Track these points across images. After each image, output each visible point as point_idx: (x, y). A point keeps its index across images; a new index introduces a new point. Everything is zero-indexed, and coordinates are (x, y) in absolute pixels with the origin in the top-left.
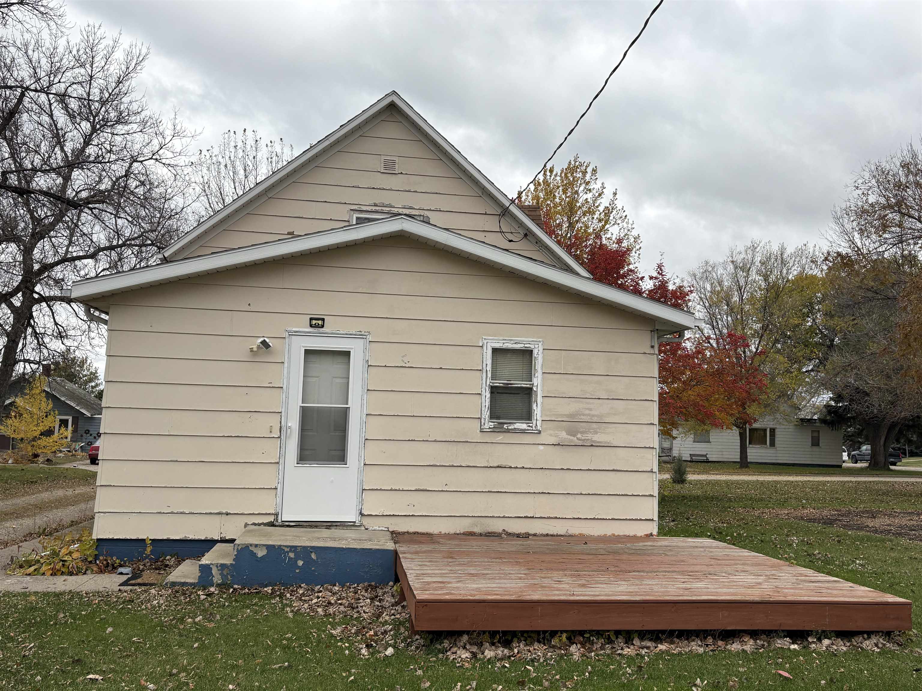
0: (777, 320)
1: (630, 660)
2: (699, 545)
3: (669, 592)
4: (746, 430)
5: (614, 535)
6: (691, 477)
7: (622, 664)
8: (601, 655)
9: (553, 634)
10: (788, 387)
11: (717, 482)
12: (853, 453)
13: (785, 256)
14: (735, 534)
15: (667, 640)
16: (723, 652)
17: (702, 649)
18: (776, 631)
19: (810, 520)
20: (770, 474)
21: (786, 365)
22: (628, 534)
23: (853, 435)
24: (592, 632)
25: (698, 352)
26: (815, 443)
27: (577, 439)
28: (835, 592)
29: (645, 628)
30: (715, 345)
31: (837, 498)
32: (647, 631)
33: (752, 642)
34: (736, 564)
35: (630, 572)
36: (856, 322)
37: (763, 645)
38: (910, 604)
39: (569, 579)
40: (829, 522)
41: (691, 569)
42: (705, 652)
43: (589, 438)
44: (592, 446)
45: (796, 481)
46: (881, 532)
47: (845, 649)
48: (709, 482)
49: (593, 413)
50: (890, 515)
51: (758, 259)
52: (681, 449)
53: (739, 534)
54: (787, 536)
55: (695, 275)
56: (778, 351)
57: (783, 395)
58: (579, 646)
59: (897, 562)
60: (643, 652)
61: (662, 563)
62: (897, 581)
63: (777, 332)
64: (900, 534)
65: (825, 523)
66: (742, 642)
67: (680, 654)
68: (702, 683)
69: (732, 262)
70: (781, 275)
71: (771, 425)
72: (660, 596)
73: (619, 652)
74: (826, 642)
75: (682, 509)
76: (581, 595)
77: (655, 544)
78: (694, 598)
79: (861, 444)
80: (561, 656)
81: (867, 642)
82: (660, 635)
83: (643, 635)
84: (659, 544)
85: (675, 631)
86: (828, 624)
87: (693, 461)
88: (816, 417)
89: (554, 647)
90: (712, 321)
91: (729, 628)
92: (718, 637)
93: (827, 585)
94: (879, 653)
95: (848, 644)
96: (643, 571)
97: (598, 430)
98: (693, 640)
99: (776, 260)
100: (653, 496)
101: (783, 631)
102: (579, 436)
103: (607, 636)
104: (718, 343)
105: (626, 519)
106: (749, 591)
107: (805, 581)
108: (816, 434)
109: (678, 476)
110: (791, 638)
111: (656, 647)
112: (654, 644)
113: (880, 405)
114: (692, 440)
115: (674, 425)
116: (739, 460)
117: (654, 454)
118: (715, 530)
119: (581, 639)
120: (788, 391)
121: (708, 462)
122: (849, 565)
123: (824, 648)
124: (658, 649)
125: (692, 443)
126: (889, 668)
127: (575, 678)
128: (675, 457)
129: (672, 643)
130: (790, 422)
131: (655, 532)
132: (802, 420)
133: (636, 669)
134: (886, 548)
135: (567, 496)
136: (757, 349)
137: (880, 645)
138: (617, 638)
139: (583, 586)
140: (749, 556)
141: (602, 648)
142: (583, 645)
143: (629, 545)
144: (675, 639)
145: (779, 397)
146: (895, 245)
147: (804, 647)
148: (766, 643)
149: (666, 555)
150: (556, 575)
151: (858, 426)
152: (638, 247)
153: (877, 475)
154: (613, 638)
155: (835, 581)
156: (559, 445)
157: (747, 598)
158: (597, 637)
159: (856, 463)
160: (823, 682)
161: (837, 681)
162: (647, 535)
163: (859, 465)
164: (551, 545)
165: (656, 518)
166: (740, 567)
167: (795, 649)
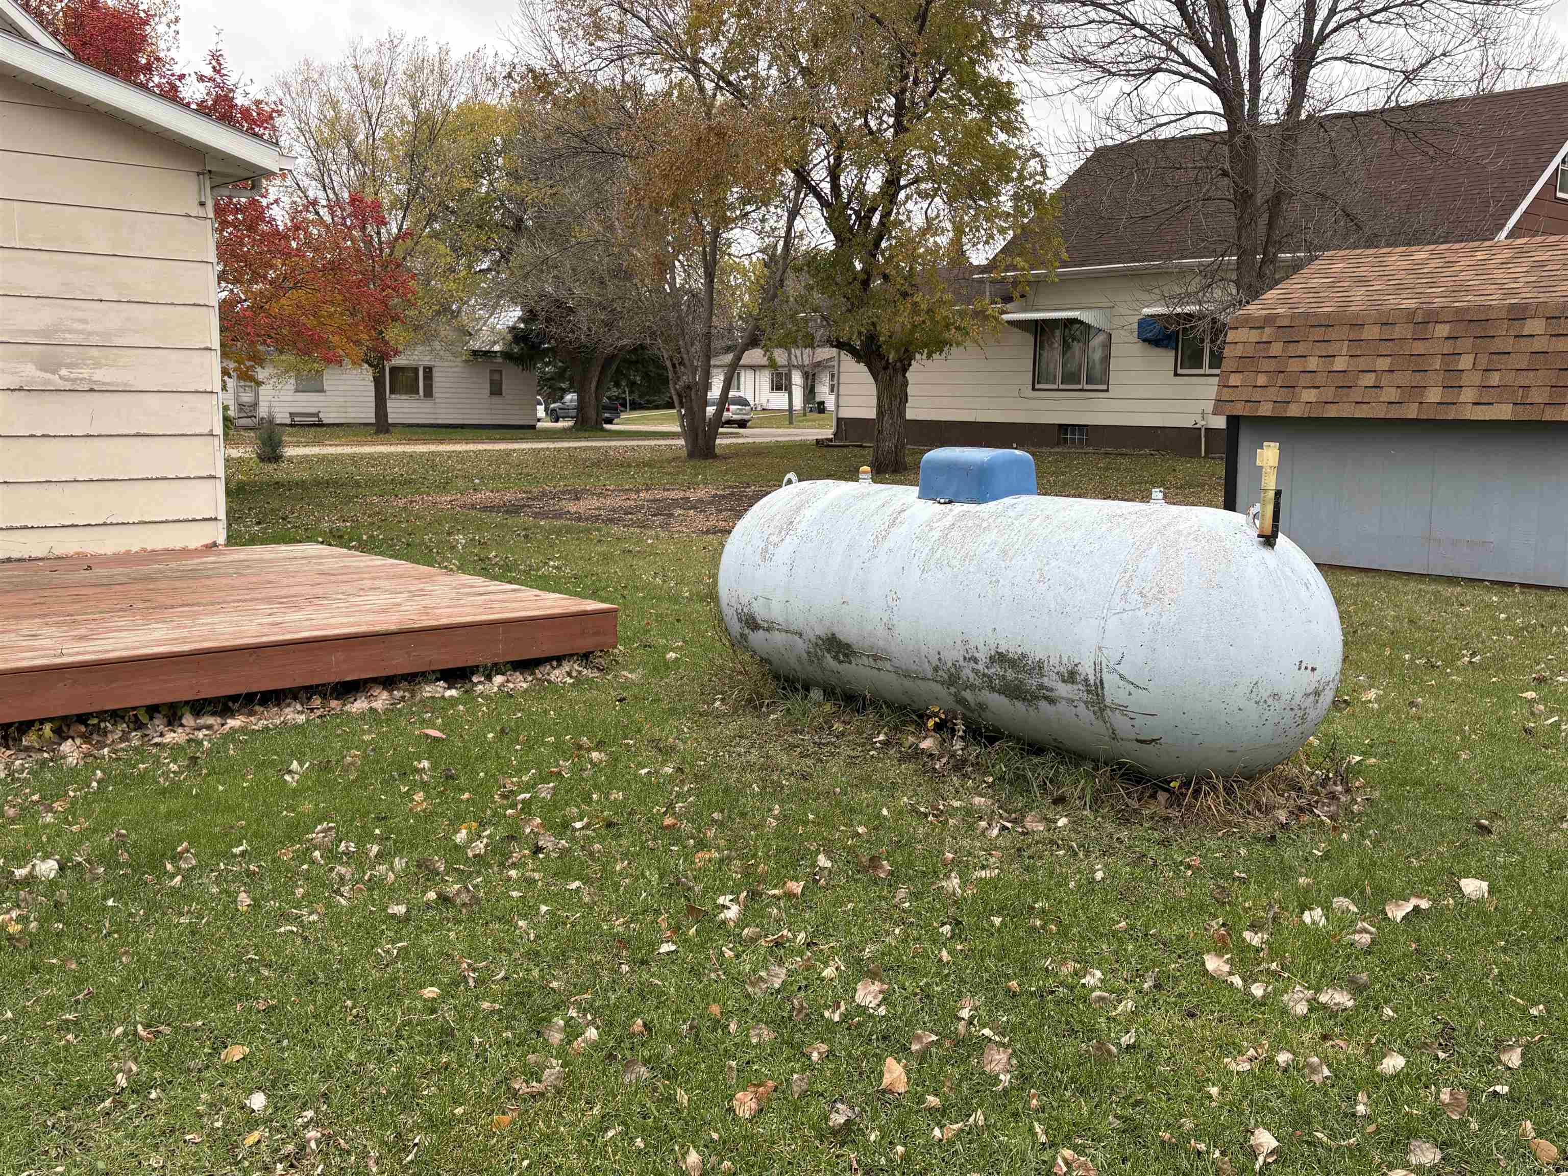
0: (434, 180)
1: (176, 750)
2: (299, 554)
3: (244, 631)
4: (384, 370)
5: (144, 550)
6: (290, 451)
7: (162, 760)
8: (123, 750)
9: (25, 727)
10: (452, 296)
11: (337, 458)
12: (552, 406)
13: (446, 67)
14: (365, 537)
15: (243, 710)
16: (337, 716)
17: (303, 717)
18: (423, 674)
19: (485, 509)
20: (426, 442)
21: (449, 260)
22: (171, 547)
23: (552, 379)
24: (102, 715)
25: (297, 228)
26: (496, 390)
27: (61, 377)
28: (514, 605)
29: (203, 696)
30: (328, 219)
31: (528, 475)
32: (205, 700)
33: (385, 695)
34: (363, 579)
35: (173, 607)
36: (555, 190)
37: (403, 697)
38: (615, 611)
39: (54, 629)
40: (513, 510)
41: (284, 592)
42: (307, 720)
43: (86, 376)
44: (92, 390)
45: (466, 452)
46: (587, 519)
47: (525, 685)
48: (322, 459)
49: (89, 327)
50: (600, 495)
51: (400, 67)
52: (274, 404)
53: (372, 536)
54: (449, 534)
55: (286, 85)
56: (435, 235)
57: (445, 309)
58: (78, 741)
59: (606, 558)
60: (200, 735)
61: (233, 587)
62: (603, 584)
63: (434, 201)
64: (611, 520)
65: (507, 512)
66: (370, 698)
67: (267, 728)
68: (302, 767)
69: (356, 67)
70: (439, 100)
71: (426, 361)
72: (227, 640)
73: (157, 740)
74: (499, 679)
75: (275, 504)
76: (78, 654)
77: (222, 559)
78: (288, 637)
79: (564, 391)
80: (43, 763)
81: (557, 672)
82: (230, 704)
83: (199, 707)
84: (229, 558)
85: (256, 694)
86: (502, 652)
87: (295, 425)
88: (497, 348)
89: (27, 749)
90: (322, 175)
91: (349, 679)
92: (331, 695)
93: (502, 596)
94: (572, 685)
95: (530, 678)
96: (198, 604)
97: (103, 361)
98: (289, 705)
99: (432, 71)
100: (214, 477)
101: (433, 671)
102: (64, 372)
103: (133, 719)
104: (332, 214)
105: (167, 522)
106: (382, 617)
107: (468, 594)
108: (496, 377)
109: (268, 449)
110: (445, 681)
111: (223, 725)
112: (219, 720)
113: (589, 329)
114: (293, 388)
115: (259, 360)
116: (373, 421)
117: (215, 403)
118: (331, 532)
119: (83, 729)
120: (453, 303)
121: (321, 425)
122: (538, 569)
123: (496, 689)
124: (227, 727)
125: (291, 393)
126: (585, 702)
127: (71, 794)
128: (263, 419)
129: (252, 713)
130: (455, 355)
131: (221, 539)
132: (475, 353)
133: (186, 763)
134: (592, 540)
135: (46, 485)
136: (400, 230)
137: (574, 674)
138: (151, 718)
139: (82, 638)
140: (384, 565)
141: (124, 738)
142: (86, 738)
143: (173, 565)
144: (257, 708)
145: (438, 313)
146: (612, 61)
147: (466, 692)
148: (407, 694)
149: (240, 575)
150: (25, 626)
151: (560, 364)
152: (171, 16)
153: (586, 439)
154: (144, 719)
155: (514, 590)
156: (21, 389)
157: (378, 628)
158: (112, 721)
159: (557, 421)
160: (490, 735)
161: (512, 730)
162: (206, 546)
163: (561, 424)
164: (16, 576)
165: (222, 516)
166: (367, 583)
167: (452, 697)
